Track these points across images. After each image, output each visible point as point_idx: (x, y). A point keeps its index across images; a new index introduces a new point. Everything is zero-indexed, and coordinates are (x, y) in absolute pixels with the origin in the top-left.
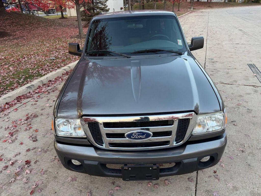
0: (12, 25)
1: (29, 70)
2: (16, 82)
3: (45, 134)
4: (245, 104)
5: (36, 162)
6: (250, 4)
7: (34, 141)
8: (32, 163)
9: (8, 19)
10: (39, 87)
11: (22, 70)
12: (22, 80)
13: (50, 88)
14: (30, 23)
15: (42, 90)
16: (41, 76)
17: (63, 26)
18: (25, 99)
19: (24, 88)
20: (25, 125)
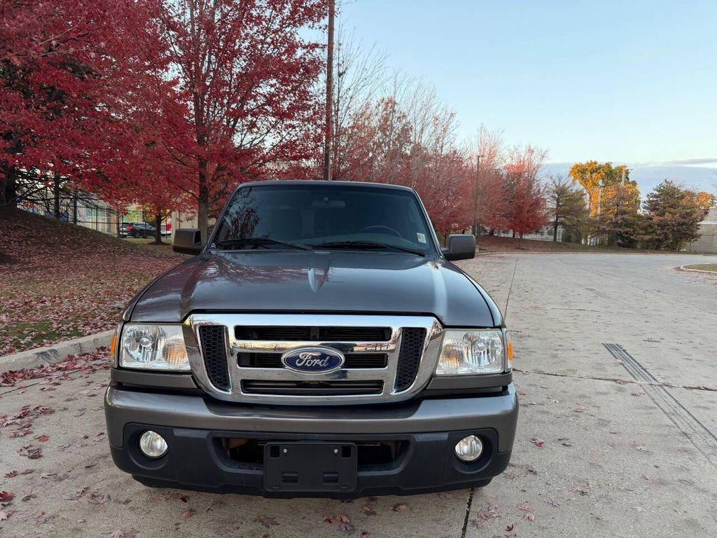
0: (26, 241)
1: (52, 323)
2: (11, 342)
3: (67, 445)
4: (593, 411)
5: (27, 499)
6: (614, 249)
7: (32, 458)
8: (17, 501)
9: (19, 227)
10: (71, 358)
11: (32, 322)
12: (28, 339)
13: (98, 362)
14: (74, 242)
15: (76, 364)
16: (81, 335)
17: (155, 257)
18: (25, 379)
19: (30, 353)
20: (15, 427)
